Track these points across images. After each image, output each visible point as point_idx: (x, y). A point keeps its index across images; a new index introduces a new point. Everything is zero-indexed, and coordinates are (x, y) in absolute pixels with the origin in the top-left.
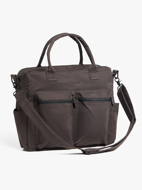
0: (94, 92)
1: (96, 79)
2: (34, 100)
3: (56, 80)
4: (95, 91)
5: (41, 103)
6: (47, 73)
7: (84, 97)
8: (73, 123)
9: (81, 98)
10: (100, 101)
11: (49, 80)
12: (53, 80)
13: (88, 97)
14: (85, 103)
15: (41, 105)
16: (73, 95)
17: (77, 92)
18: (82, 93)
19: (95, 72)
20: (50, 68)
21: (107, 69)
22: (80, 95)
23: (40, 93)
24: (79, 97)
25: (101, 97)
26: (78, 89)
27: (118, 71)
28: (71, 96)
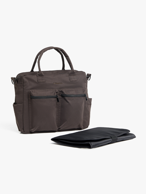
1: (74, 80)
2: (28, 96)
3: (44, 81)
4: (74, 89)
5: (34, 98)
6: (38, 77)
7: (66, 94)
8: (58, 113)
9: (63, 94)
10: (78, 97)
11: (40, 81)
12: (42, 81)
14: (66, 98)
15: (33, 100)
16: (57, 92)
17: (60, 90)
18: (64, 90)
19: (73, 75)
20: (40, 72)
21: (83, 73)
22: (62, 92)
23: (33, 91)
25: (78, 94)
26: (61, 88)
27: (91, 75)
28: (56, 93)
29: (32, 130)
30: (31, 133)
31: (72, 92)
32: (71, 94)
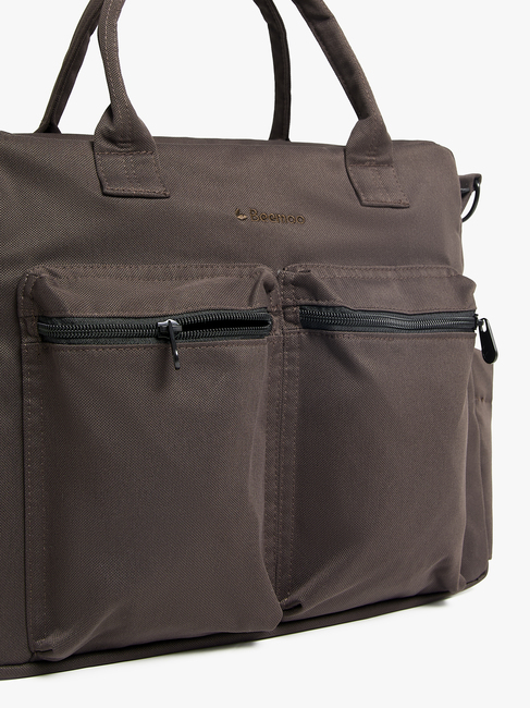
0: (382, 275)
1: (390, 201)
2: (17, 318)
3: (158, 190)
4: (390, 274)
5: (68, 340)
6: (102, 151)
7: (338, 300)
8: (274, 470)
9: (320, 307)
10: (428, 333)
11: (118, 189)
12: (142, 190)
13: (361, 305)
15: (67, 352)
16: (268, 288)
17: (292, 276)
18: (319, 274)
19: (378, 164)
20: (118, 113)
21: (438, 157)
22: (306, 285)
23: (59, 270)
24: (307, 301)
25: (427, 308)
26: (296, 257)
27: (478, 178)
28: (260, 286)
29: (53, 640)
30: (43, 665)
31: (383, 293)
32: (377, 306)
